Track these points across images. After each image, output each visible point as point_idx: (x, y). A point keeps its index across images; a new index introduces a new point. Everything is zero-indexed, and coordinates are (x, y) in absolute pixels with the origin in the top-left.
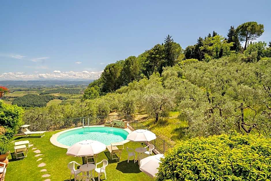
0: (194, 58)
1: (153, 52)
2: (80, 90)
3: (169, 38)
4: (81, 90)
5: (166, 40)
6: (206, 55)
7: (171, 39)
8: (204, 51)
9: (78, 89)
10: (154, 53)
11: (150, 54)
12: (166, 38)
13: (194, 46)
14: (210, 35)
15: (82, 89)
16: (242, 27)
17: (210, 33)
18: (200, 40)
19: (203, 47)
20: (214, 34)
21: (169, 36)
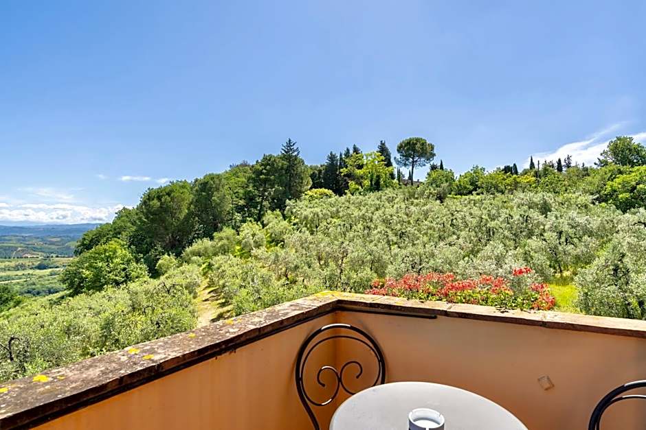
0: (325, 188)
1: (261, 168)
2: (17, 248)
3: (290, 144)
4: (19, 249)
5: (283, 148)
6: (352, 184)
7: (295, 147)
8: (349, 176)
9: (9, 247)
10: (264, 171)
11: (254, 173)
12: (285, 145)
13: (321, 166)
14: (348, 150)
15: (20, 247)
16: (408, 143)
17: (349, 148)
18: (332, 158)
19: (346, 170)
20: (356, 150)
21: (290, 141)
